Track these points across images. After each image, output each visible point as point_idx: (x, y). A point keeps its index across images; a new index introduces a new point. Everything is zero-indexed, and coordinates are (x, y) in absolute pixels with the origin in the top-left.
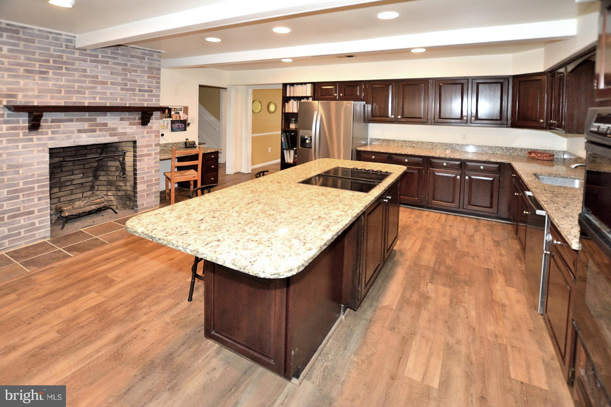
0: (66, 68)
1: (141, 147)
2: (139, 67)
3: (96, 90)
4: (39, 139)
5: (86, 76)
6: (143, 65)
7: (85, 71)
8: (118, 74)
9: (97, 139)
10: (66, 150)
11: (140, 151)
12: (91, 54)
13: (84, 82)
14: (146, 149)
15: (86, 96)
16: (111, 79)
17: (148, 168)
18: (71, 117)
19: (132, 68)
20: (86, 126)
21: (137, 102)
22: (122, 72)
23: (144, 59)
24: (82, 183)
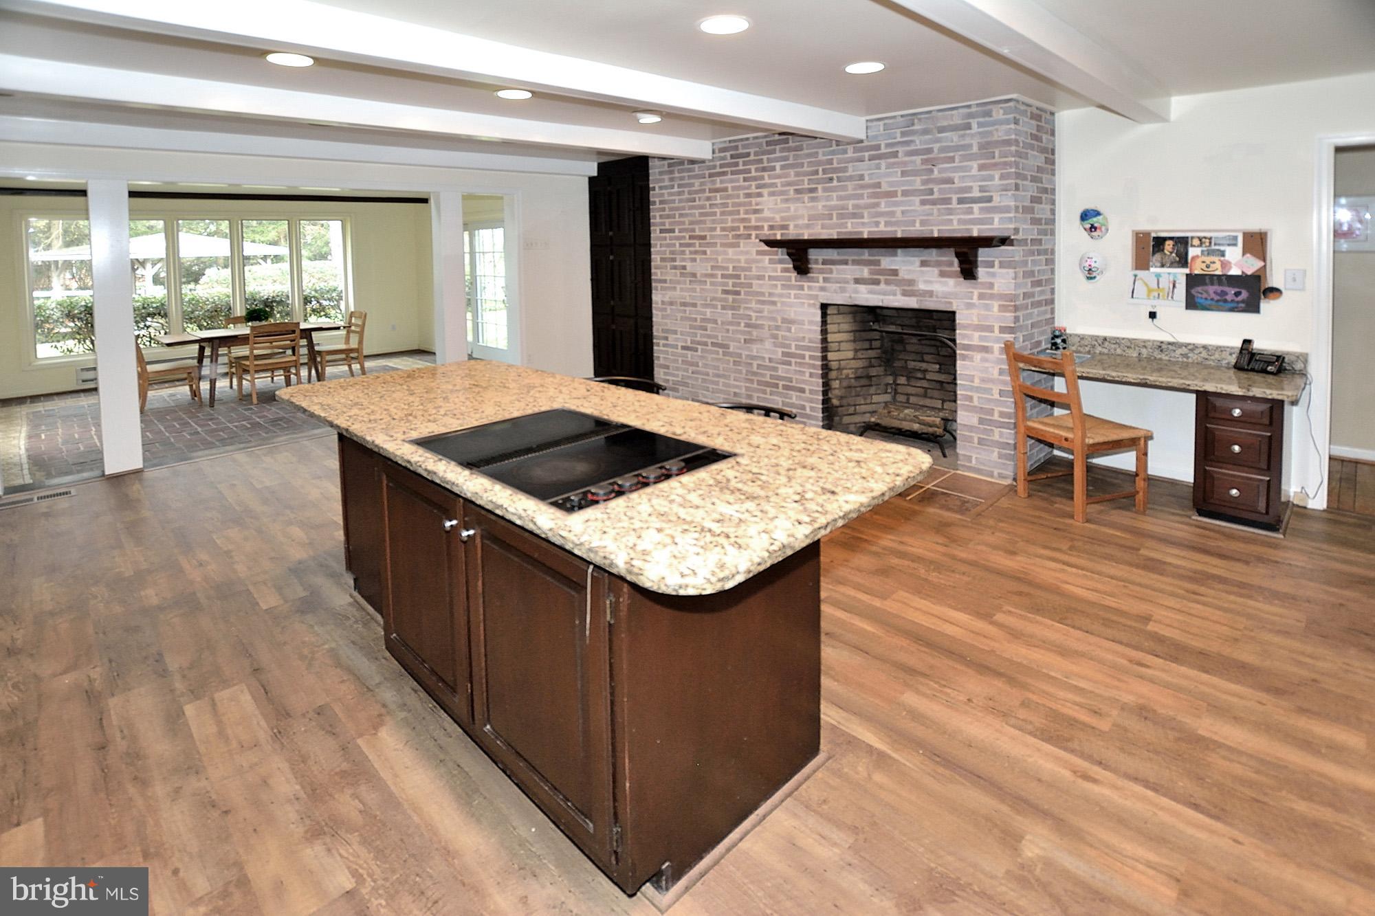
0: (839, 180)
1: (965, 327)
2: (957, 148)
3: (879, 210)
4: (810, 288)
5: (862, 187)
6: (967, 141)
7: (861, 177)
8: (915, 173)
9: (881, 297)
10: (901, 313)
11: (964, 336)
12: (871, 146)
13: (861, 196)
14: (977, 335)
15: (866, 220)
16: (903, 185)
17: (983, 380)
18: (846, 257)
19: (943, 155)
20: (865, 272)
21: (955, 226)
22: (924, 167)
23: (970, 128)
24: (941, 383)
